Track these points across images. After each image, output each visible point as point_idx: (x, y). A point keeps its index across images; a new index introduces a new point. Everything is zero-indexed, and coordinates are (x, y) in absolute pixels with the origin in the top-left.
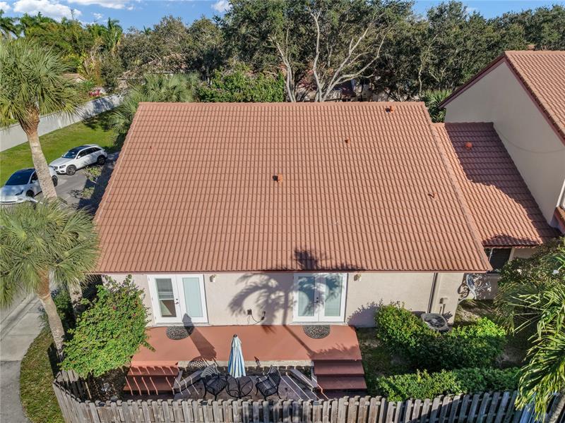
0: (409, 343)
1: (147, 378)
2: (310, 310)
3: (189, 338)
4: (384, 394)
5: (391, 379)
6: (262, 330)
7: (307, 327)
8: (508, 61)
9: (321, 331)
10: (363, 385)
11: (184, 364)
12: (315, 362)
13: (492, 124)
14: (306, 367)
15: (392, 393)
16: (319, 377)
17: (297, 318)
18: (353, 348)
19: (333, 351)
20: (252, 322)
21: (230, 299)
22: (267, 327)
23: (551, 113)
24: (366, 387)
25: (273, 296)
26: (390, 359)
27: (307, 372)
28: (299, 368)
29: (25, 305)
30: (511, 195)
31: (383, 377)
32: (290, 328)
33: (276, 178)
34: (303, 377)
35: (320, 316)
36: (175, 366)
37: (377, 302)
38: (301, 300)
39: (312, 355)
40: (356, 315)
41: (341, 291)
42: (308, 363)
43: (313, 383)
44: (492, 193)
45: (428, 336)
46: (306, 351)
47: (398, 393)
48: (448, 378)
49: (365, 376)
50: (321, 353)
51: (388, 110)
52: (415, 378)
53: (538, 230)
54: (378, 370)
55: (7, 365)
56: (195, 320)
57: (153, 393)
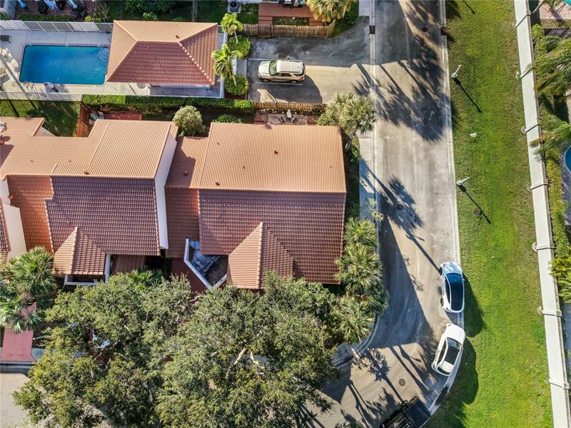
29: (375, 166)
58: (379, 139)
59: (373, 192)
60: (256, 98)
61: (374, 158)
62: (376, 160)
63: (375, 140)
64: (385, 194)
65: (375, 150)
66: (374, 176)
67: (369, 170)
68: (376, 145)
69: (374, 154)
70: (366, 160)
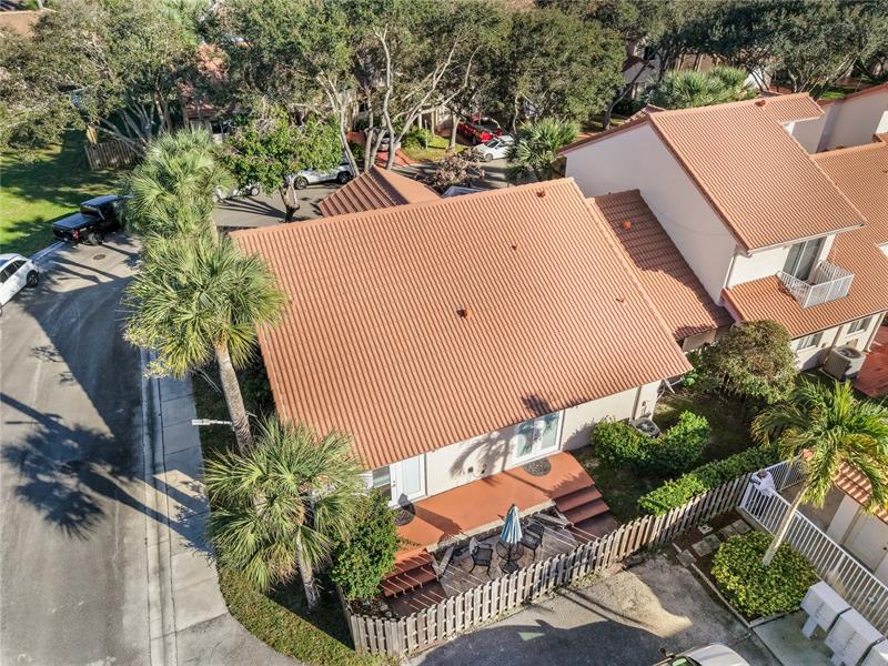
0: (639, 457)
1: (401, 576)
2: (528, 448)
3: (416, 518)
4: (651, 512)
5: (648, 497)
6: (484, 483)
7: (527, 466)
8: (652, 122)
9: (543, 467)
10: (604, 508)
11: (433, 548)
12: (555, 500)
13: (638, 191)
14: (551, 508)
15: (657, 509)
16: (566, 513)
17: (516, 460)
18: (581, 474)
19: (565, 484)
20: (473, 479)
21: (451, 463)
22: (487, 480)
23: (707, 189)
24: (608, 509)
25: (494, 448)
26: (615, 474)
27: (551, 512)
28: (543, 512)
29: (155, 547)
30: (677, 278)
31: (643, 498)
32: (512, 473)
33: (462, 313)
34: (550, 518)
35: (539, 451)
36: (425, 553)
37: (589, 422)
38: (520, 441)
39: (550, 494)
40: (571, 440)
41: (557, 423)
42: (549, 504)
43: (563, 521)
44: (662, 279)
45: (653, 445)
46: (542, 493)
47: (662, 507)
48: (690, 481)
49: (604, 499)
50: (557, 490)
51: (541, 195)
52: (666, 490)
53: (710, 312)
54: (610, 488)
55: (216, 624)
56: (412, 498)
57: (417, 587)
58: (144, 643)
59: (161, 477)
60: (671, 589)
61: (161, 570)
62: (153, 563)
63: (156, 631)
64: (120, 482)
65: (154, 597)
66: (158, 517)
67: (178, 527)
68: (155, 615)
69: (162, 583)
70: (190, 552)
